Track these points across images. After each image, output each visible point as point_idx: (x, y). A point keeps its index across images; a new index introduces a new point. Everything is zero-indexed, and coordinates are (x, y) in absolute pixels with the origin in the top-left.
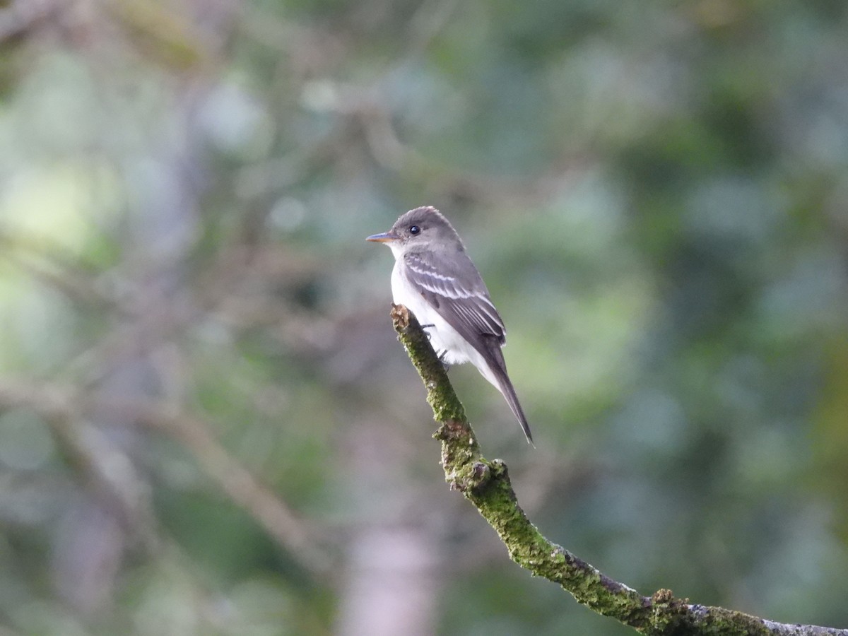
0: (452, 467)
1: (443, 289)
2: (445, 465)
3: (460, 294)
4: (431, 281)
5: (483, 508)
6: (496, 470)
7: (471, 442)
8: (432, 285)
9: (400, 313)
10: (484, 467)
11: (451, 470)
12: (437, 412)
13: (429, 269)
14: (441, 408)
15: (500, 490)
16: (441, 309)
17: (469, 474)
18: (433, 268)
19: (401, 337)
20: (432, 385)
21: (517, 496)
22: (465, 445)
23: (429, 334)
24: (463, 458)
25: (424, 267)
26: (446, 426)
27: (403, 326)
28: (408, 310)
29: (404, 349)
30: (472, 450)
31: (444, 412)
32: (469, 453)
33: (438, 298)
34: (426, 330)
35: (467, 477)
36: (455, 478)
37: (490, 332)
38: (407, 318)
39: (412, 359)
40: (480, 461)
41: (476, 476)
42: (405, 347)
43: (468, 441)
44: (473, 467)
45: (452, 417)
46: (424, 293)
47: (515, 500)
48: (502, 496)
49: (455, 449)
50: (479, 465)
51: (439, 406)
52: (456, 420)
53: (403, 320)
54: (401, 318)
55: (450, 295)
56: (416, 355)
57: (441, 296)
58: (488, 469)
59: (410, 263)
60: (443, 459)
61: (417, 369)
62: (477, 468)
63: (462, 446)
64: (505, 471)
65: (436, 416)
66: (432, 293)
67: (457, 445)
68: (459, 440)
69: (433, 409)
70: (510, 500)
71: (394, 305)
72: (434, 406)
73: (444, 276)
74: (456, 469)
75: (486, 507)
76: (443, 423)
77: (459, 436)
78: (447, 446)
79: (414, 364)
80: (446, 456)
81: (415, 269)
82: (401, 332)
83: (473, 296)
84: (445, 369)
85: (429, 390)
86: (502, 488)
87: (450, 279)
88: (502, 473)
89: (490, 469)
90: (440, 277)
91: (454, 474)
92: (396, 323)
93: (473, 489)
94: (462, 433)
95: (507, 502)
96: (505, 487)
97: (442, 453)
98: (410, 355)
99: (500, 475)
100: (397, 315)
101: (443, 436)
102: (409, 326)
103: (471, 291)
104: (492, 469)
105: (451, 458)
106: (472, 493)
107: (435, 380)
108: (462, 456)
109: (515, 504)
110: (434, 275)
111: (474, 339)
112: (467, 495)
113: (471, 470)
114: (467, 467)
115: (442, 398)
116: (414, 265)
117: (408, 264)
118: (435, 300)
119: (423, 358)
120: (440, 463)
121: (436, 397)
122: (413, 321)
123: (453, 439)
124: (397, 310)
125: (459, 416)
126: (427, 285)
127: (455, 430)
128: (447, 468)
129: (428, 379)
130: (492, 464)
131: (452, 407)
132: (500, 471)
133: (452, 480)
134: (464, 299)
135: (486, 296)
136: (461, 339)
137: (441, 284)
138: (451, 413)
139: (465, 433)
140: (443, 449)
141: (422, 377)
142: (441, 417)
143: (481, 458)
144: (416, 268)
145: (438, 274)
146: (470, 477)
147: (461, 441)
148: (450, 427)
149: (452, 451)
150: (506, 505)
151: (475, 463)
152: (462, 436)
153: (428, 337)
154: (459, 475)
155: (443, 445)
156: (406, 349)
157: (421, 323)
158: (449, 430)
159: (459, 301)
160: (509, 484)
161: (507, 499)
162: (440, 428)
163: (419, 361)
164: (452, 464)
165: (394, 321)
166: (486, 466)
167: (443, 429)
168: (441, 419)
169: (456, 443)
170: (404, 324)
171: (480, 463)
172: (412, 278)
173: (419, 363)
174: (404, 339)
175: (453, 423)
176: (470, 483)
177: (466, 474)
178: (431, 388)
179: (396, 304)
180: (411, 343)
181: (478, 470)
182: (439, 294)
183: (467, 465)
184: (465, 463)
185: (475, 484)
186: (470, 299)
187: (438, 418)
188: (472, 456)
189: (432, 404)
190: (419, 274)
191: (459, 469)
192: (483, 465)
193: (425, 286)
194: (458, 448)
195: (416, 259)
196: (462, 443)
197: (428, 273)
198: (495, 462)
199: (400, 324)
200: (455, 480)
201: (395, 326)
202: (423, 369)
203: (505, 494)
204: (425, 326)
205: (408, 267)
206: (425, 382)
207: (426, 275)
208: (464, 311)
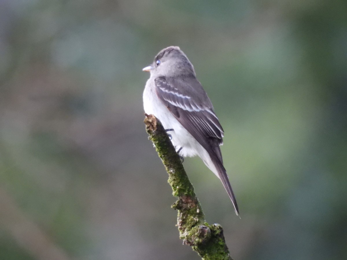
0: (185, 228)
1: (183, 104)
2: (179, 227)
3: (194, 108)
4: (174, 99)
5: (205, 258)
6: (215, 231)
7: (198, 211)
8: (175, 102)
9: (150, 121)
10: (207, 229)
11: (184, 231)
12: (175, 190)
13: (173, 90)
14: (178, 187)
15: (218, 244)
16: (180, 119)
17: (196, 234)
18: (176, 89)
19: (151, 137)
20: (172, 171)
21: (229, 250)
22: (194, 214)
23: (170, 136)
24: (193, 222)
25: (169, 88)
26: (181, 200)
27: (152, 130)
28: (156, 119)
29: (153, 146)
30: (199, 217)
31: (180, 190)
32: (196, 219)
33: (179, 111)
34: (168, 132)
35: (195, 236)
36: (187, 236)
37: (215, 137)
38: (155, 124)
39: (158, 153)
40: (204, 225)
41: (201, 235)
42: (154, 144)
43: (196, 210)
44: (199, 229)
45: (185, 193)
46: (169, 107)
47: (228, 252)
48: (219, 249)
49: (187, 216)
50: (203, 227)
51: (177, 186)
52: (188, 196)
53: (153, 126)
54: (151, 124)
55: (187, 109)
56: (161, 150)
57: (181, 109)
58: (210, 230)
59: (160, 85)
60: (178, 223)
61: (162, 160)
62: (202, 229)
63: (192, 214)
64: (222, 232)
65: (174, 193)
66: (175, 107)
67: (188, 213)
68: (189, 210)
69: (172, 188)
70: (224, 253)
71: (146, 115)
72: (173, 186)
73: (184, 95)
74: (187, 230)
75: (207, 257)
76: (179, 198)
77: (190, 207)
78: (182, 213)
79: (159, 156)
80: (181, 220)
81: (163, 89)
82: (151, 134)
83: (203, 110)
84: (181, 160)
85: (169, 174)
86: (219, 244)
87: (188, 97)
88: (219, 234)
89: (211, 230)
90: (181, 96)
91: (186, 233)
92: (148, 128)
93: (199, 244)
94: (192, 205)
95: (222, 254)
96: (221, 243)
97: (178, 218)
98: (157, 150)
99: (217, 235)
100: (148, 122)
101: (179, 207)
102: (157, 130)
103: (201, 106)
104: (212, 231)
105: (183, 222)
106: (198, 247)
107: (174, 168)
108: (192, 221)
109: (227, 255)
110: (177, 94)
112: (194, 248)
113: (197, 231)
114: (195, 228)
115: (179, 181)
116: (163, 86)
117: (158, 85)
118: (177, 112)
119: (166, 153)
120: (176, 225)
121: (174, 180)
122: (160, 126)
123: (185, 209)
124: (148, 118)
125: (190, 193)
127: (187, 203)
128: (181, 229)
129: (169, 167)
130: (212, 227)
131: (185, 187)
132: (218, 232)
133: (184, 238)
134: (197, 112)
135: (211, 110)
136: (193, 140)
137: (181, 101)
138: (184, 191)
139: (194, 205)
140: (178, 215)
141: (165, 166)
142: (178, 194)
143: (205, 223)
144: (164, 88)
145: (180, 93)
146: (197, 236)
147: (191, 210)
148: (184, 200)
149: (184, 218)
150: (222, 256)
151: (201, 226)
152: (192, 207)
153: (170, 138)
154: (189, 234)
155: (179, 213)
156: (154, 146)
157: (165, 128)
158: (183, 202)
159: (194, 113)
160: (224, 241)
161: (222, 252)
162: (177, 201)
163: (163, 154)
164: (184, 226)
165: (146, 126)
166: (208, 228)
167: (179, 202)
168: (178, 195)
169: (187, 212)
170: (153, 128)
171: (204, 226)
172: (161, 96)
173: (163, 156)
174: (153, 139)
175: (186, 197)
176: (197, 240)
177: (194, 233)
178: (171, 173)
179: (148, 114)
180: (158, 142)
181: (203, 231)
182: (179, 108)
183: (195, 227)
184: (193, 226)
185: (201, 241)
186: (201, 112)
187: (175, 194)
188: (199, 221)
189: (171, 184)
190: (166, 93)
191: (189, 230)
192: (206, 228)
193: (170, 102)
194: (189, 215)
195: (164, 83)
196: (192, 212)
197: (172, 92)
198: (215, 226)
199: (150, 128)
200: (186, 238)
201: (147, 130)
202: (166, 160)
203: (221, 248)
204: (168, 130)
205: (158, 87)
206: (167, 169)
207: (171, 94)
208: (196, 120)
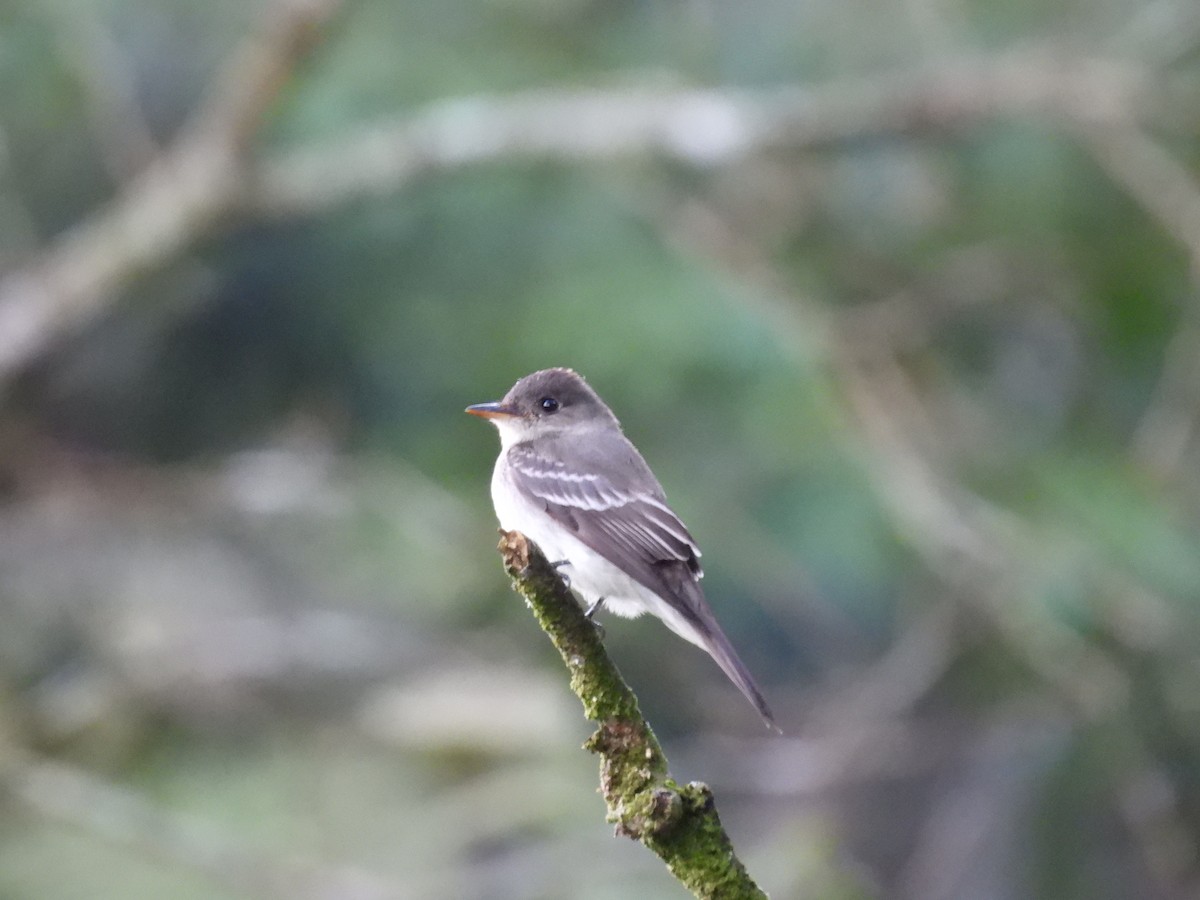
0: (618, 797)
1: (581, 497)
2: (606, 794)
3: (610, 501)
4: (558, 488)
5: (674, 863)
6: (692, 801)
7: (648, 754)
8: (561, 495)
9: (513, 545)
10: (671, 797)
11: (616, 802)
12: (590, 706)
13: (553, 468)
14: (594, 699)
15: (701, 833)
17: (645, 810)
18: (561, 465)
19: (519, 584)
20: (576, 661)
21: (731, 843)
22: (641, 762)
24: (636, 782)
25: (543, 467)
26: (606, 729)
27: (520, 567)
28: (527, 540)
29: (526, 604)
30: (652, 768)
31: (600, 707)
32: (646, 774)
33: (574, 514)
34: (560, 569)
35: (642, 815)
36: (622, 816)
37: (669, 558)
38: (525, 553)
39: (541, 621)
40: (665, 786)
41: (657, 813)
42: (527, 600)
43: (644, 752)
44: (652, 797)
45: (614, 713)
46: (549, 509)
47: (730, 848)
48: (706, 843)
49: (623, 766)
50: (662, 794)
51: (591, 696)
52: (621, 718)
53: (520, 557)
54: (516, 553)
55: (592, 504)
56: (546, 614)
57: (579, 510)
58: (679, 800)
59: (520, 464)
60: (603, 784)
61: (550, 635)
62: (658, 799)
63: (633, 762)
64: (709, 803)
65: (587, 713)
66: (563, 507)
67: (625, 761)
68: (627, 751)
69: (583, 700)
70: (719, 850)
71: (503, 533)
72: (584, 696)
73: (580, 474)
74: (624, 802)
75: (679, 863)
76: (600, 725)
77: (629, 744)
78: (609, 761)
79: (544, 627)
80: (608, 778)
81: (529, 472)
82: (516, 576)
83: (632, 500)
84: (598, 634)
85: (573, 670)
86: (705, 831)
87: (590, 478)
88: (703, 806)
89: (683, 798)
90: (574, 477)
91: (622, 809)
92: (508, 562)
93: (652, 833)
94: (633, 740)
95: (714, 853)
96: (709, 828)
97: (601, 773)
98: (536, 613)
99: (699, 809)
100: (508, 550)
101: (601, 746)
102: (530, 567)
103: (626, 492)
104: (686, 800)
105: (615, 782)
106: (654, 840)
107: (581, 653)
108: (635, 778)
109: (728, 855)
110: (563, 476)
111: (644, 574)
112: (646, 843)
113: (647, 802)
114: (643, 797)
115: (595, 684)
116: (527, 463)
117: (516, 465)
118: (568, 518)
119: (557, 619)
120: (598, 790)
121: (585, 682)
122: (537, 559)
123: (617, 751)
124: (508, 540)
125: (627, 711)
126: (551, 494)
127: (620, 735)
128: (609, 798)
129: (571, 651)
130: (686, 790)
131: (612, 698)
132: (700, 801)
133: (616, 821)
134: (618, 509)
137: (576, 490)
138: (611, 707)
139: (638, 740)
140: (602, 767)
141: (560, 650)
142: (595, 714)
143: (667, 781)
144: (531, 469)
145: (569, 473)
146: (647, 814)
147: (632, 753)
148: (611, 730)
149: (616, 771)
150: (713, 858)
151: (656, 791)
152: (633, 745)
153: (566, 583)
154: (628, 811)
155: (603, 761)
156: (530, 604)
158: (609, 735)
159: (611, 513)
160: (717, 822)
161: (713, 848)
162: (595, 733)
163: (554, 623)
164: (618, 791)
165: (505, 558)
166: (674, 795)
167: (600, 734)
168: (596, 718)
169: (623, 757)
170: (522, 564)
171: (664, 790)
172: (525, 487)
173: (552, 627)
174: (523, 588)
175: (615, 723)
176: (647, 824)
177: (641, 810)
178: (575, 667)
179: (508, 530)
180: (535, 595)
181: (660, 802)
182: (574, 507)
183: (643, 793)
184: (638, 790)
185: (656, 826)
186: (628, 506)
187: (590, 717)
188: (652, 777)
189: (579, 693)
190: (536, 479)
191: (629, 801)
192: (669, 794)
193: (550, 498)
194: (627, 765)
195: (529, 456)
196: (634, 757)
197: (551, 475)
198: (692, 788)
199: (514, 562)
200: (621, 820)
201: (507, 568)
202: (560, 636)
203: (710, 840)
204: (558, 564)
205: (517, 469)
206: (565, 657)
207: (549, 478)
208: (619, 528)
